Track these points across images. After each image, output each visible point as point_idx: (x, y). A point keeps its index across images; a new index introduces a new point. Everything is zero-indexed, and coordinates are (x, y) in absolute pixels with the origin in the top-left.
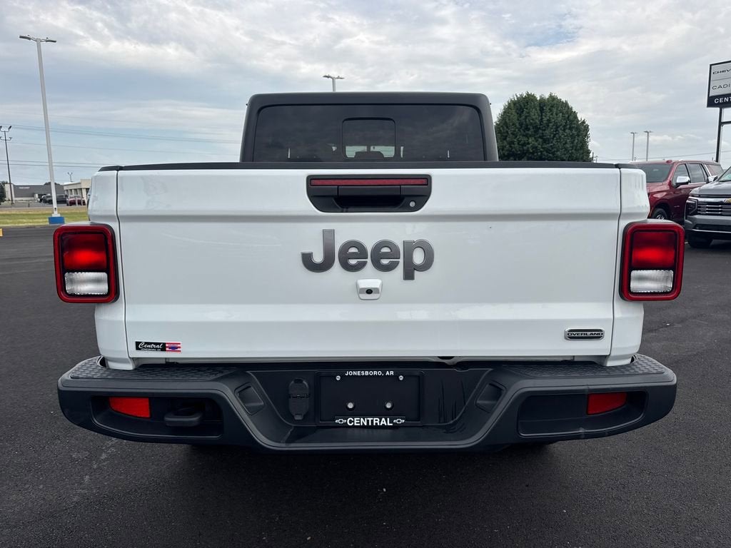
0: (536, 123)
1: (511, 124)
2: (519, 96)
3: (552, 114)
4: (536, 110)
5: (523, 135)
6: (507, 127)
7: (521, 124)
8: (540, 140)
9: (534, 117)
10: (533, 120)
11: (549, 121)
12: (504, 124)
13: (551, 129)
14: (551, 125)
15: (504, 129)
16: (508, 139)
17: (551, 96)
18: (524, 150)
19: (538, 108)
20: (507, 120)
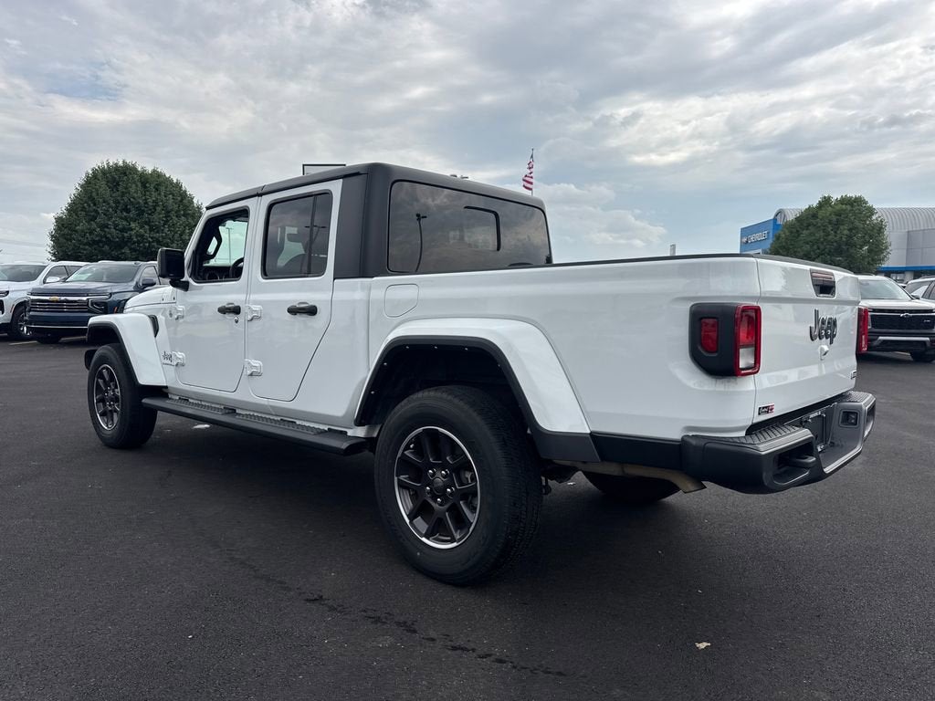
0: (139, 203)
1: (101, 200)
2: (111, 164)
3: (159, 194)
4: (137, 186)
5: (121, 218)
6: (95, 205)
7: (117, 202)
8: (147, 227)
9: (136, 195)
10: (134, 198)
11: (156, 202)
12: (89, 198)
13: (159, 214)
14: (158, 209)
15: (89, 206)
16: (98, 220)
17: (154, 171)
18: (123, 237)
19: (139, 184)
20: (94, 194)
